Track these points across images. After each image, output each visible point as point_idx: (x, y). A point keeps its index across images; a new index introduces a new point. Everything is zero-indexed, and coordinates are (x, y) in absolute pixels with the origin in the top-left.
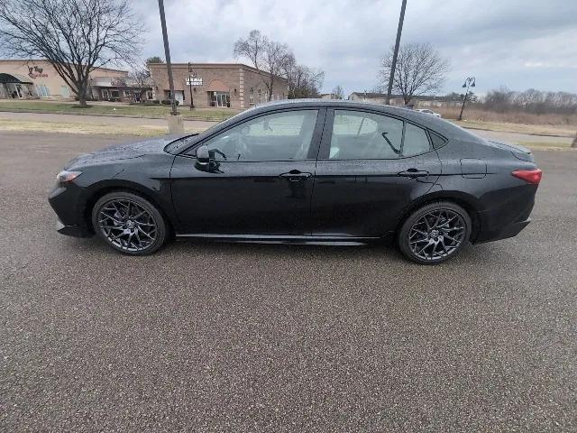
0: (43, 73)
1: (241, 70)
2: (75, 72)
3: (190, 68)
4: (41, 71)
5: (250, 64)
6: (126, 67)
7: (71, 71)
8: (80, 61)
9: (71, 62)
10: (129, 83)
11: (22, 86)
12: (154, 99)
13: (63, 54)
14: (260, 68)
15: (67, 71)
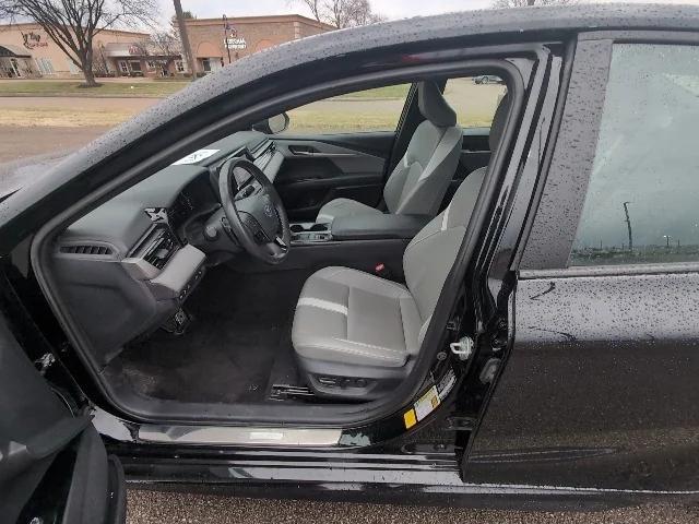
0: (42, 41)
1: (296, 24)
2: (74, 36)
3: (226, 24)
4: (38, 38)
5: (310, 15)
6: (143, 28)
7: (69, 36)
8: (79, 22)
9: (67, 23)
10: (152, 51)
11: (18, 60)
12: (186, 71)
13: (57, 11)
14: (322, 20)
15: (64, 36)
